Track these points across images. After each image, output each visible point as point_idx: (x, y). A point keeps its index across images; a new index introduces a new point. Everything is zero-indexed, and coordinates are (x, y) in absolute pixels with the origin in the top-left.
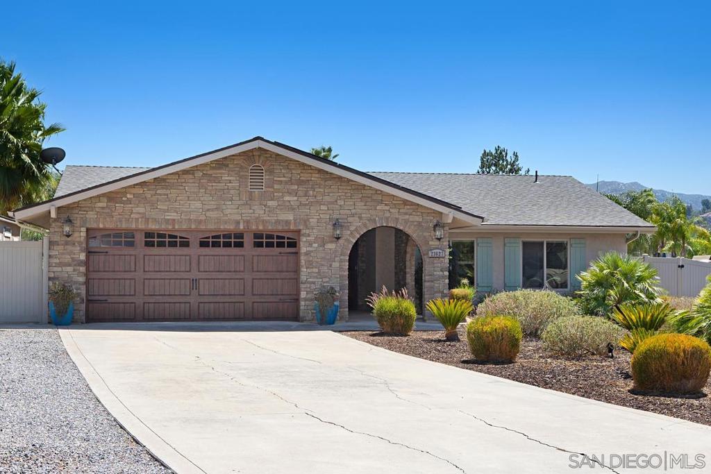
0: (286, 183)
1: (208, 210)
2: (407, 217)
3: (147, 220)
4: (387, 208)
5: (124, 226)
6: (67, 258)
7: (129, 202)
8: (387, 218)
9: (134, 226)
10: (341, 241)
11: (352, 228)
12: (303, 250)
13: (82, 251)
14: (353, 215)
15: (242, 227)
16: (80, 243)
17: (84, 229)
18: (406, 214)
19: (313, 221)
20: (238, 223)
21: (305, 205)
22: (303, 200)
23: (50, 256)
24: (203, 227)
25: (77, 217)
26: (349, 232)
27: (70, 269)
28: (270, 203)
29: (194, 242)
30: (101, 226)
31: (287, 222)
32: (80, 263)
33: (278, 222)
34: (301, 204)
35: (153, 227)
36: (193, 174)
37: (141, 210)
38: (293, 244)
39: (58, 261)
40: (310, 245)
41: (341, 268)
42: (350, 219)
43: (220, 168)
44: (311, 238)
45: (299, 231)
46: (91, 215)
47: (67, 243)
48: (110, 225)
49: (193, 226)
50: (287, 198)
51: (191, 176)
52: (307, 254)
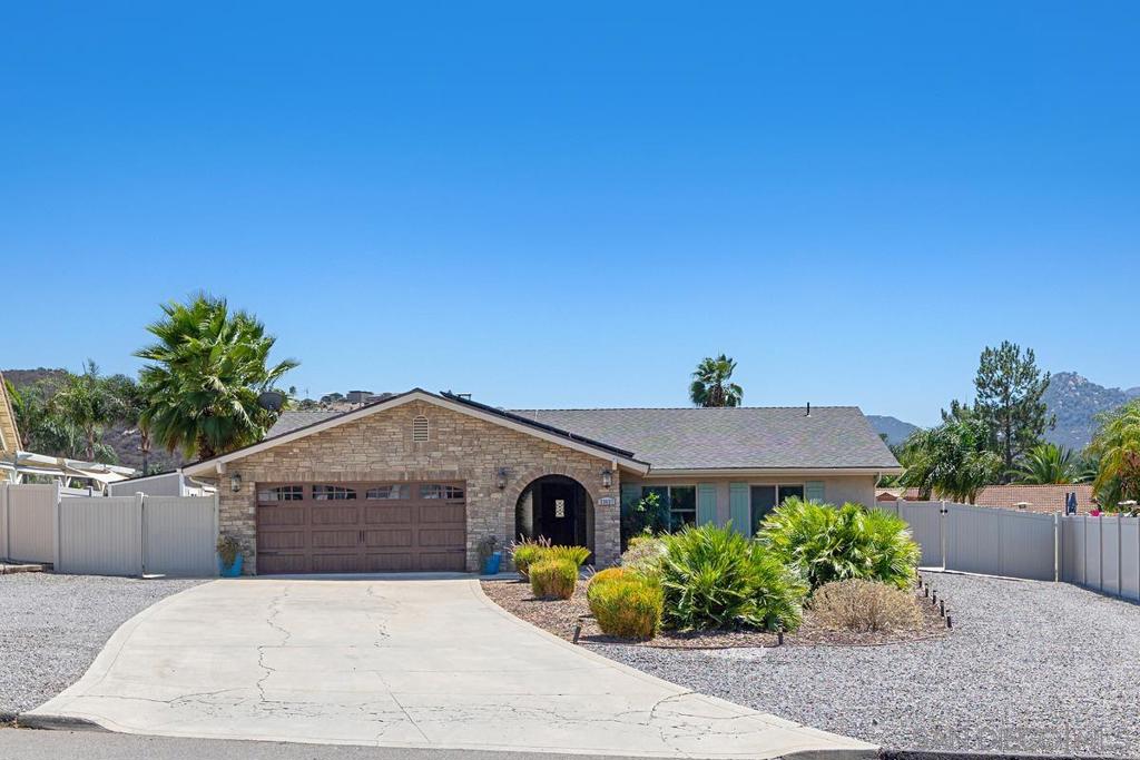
0: (450, 433)
1: (373, 462)
2: (574, 465)
3: (313, 475)
4: (554, 456)
5: (291, 479)
6: (237, 513)
7: (296, 456)
8: (555, 466)
9: (300, 479)
10: (507, 491)
11: (519, 477)
12: (469, 500)
13: (250, 505)
14: (519, 464)
15: (406, 479)
16: (249, 497)
17: (252, 484)
18: (574, 461)
19: (478, 471)
20: (403, 474)
21: (470, 455)
22: (468, 450)
23: (220, 511)
24: (368, 479)
25: (246, 472)
26: (515, 482)
27: (239, 523)
28: (434, 454)
29: (360, 494)
30: (269, 480)
31: (453, 473)
32: (249, 517)
33: (443, 472)
34: (466, 454)
35: (319, 479)
36: (358, 427)
37: (307, 464)
38: (460, 495)
39: (228, 515)
40: (476, 495)
41: (507, 517)
42: (516, 468)
43: (383, 421)
44: (477, 489)
45: (465, 481)
46: (259, 470)
47: (235, 498)
48: (278, 479)
49: (358, 479)
50: (451, 449)
51: (355, 429)
52: (472, 504)
